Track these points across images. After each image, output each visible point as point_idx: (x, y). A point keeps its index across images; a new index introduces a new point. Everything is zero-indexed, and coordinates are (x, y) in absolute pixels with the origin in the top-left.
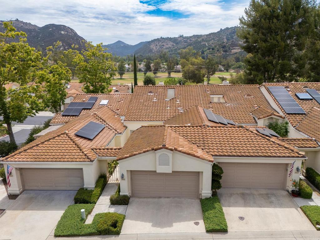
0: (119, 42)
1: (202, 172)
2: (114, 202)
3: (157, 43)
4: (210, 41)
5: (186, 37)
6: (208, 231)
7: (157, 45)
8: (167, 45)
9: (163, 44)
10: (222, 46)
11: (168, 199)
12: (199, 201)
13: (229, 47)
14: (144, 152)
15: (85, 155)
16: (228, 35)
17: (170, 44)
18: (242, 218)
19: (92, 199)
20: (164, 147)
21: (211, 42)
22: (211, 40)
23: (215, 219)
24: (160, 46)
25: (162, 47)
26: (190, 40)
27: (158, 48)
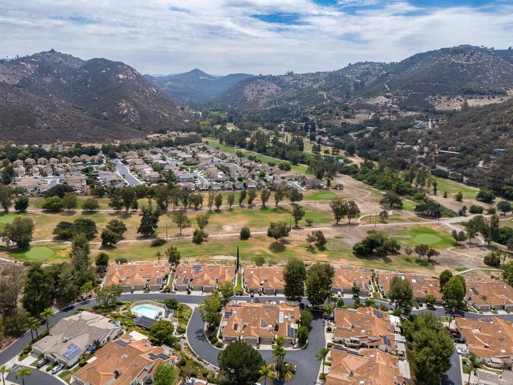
0: (196, 71)
3: (254, 87)
4: (329, 89)
5: (296, 75)
7: (253, 90)
8: (269, 90)
9: (263, 88)
13: (353, 111)
16: (357, 77)
17: (273, 88)
21: (331, 92)
22: (332, 89)
24: (258, 91)
25: (262, 92)
27: (255, 95)
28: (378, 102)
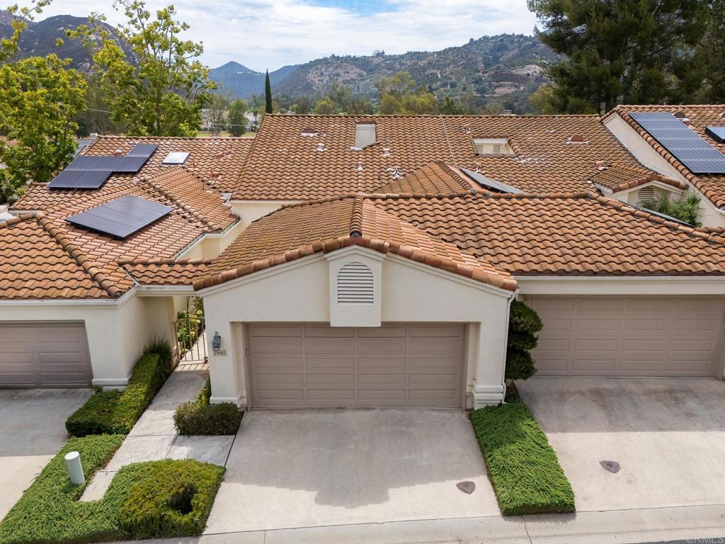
0: (232, 64)
1: (477, 324)
2: (189, 427)
3: (323, 70)
4: (445, 66)
5: (390, 56)
6: (508, 513)
7: (322, 74)
8: (347, 74)
9: (337, 71)
10: (473, 78)
11: (368, 413)
12: (464, 416)
13: (490, 82)
14: (289, 259)
15: (93, 279)
16: (486, 53)
17: (354, 72)
18: (611, 466)
19: (116, 420)
20: (357, 238)
21: (448, 70)
22: (449, 65)
23: (530, 472)
24: (330, 76)
25: (336, 78)
26: (401, 64)
27: (325, 82)
28: (530, 72)
